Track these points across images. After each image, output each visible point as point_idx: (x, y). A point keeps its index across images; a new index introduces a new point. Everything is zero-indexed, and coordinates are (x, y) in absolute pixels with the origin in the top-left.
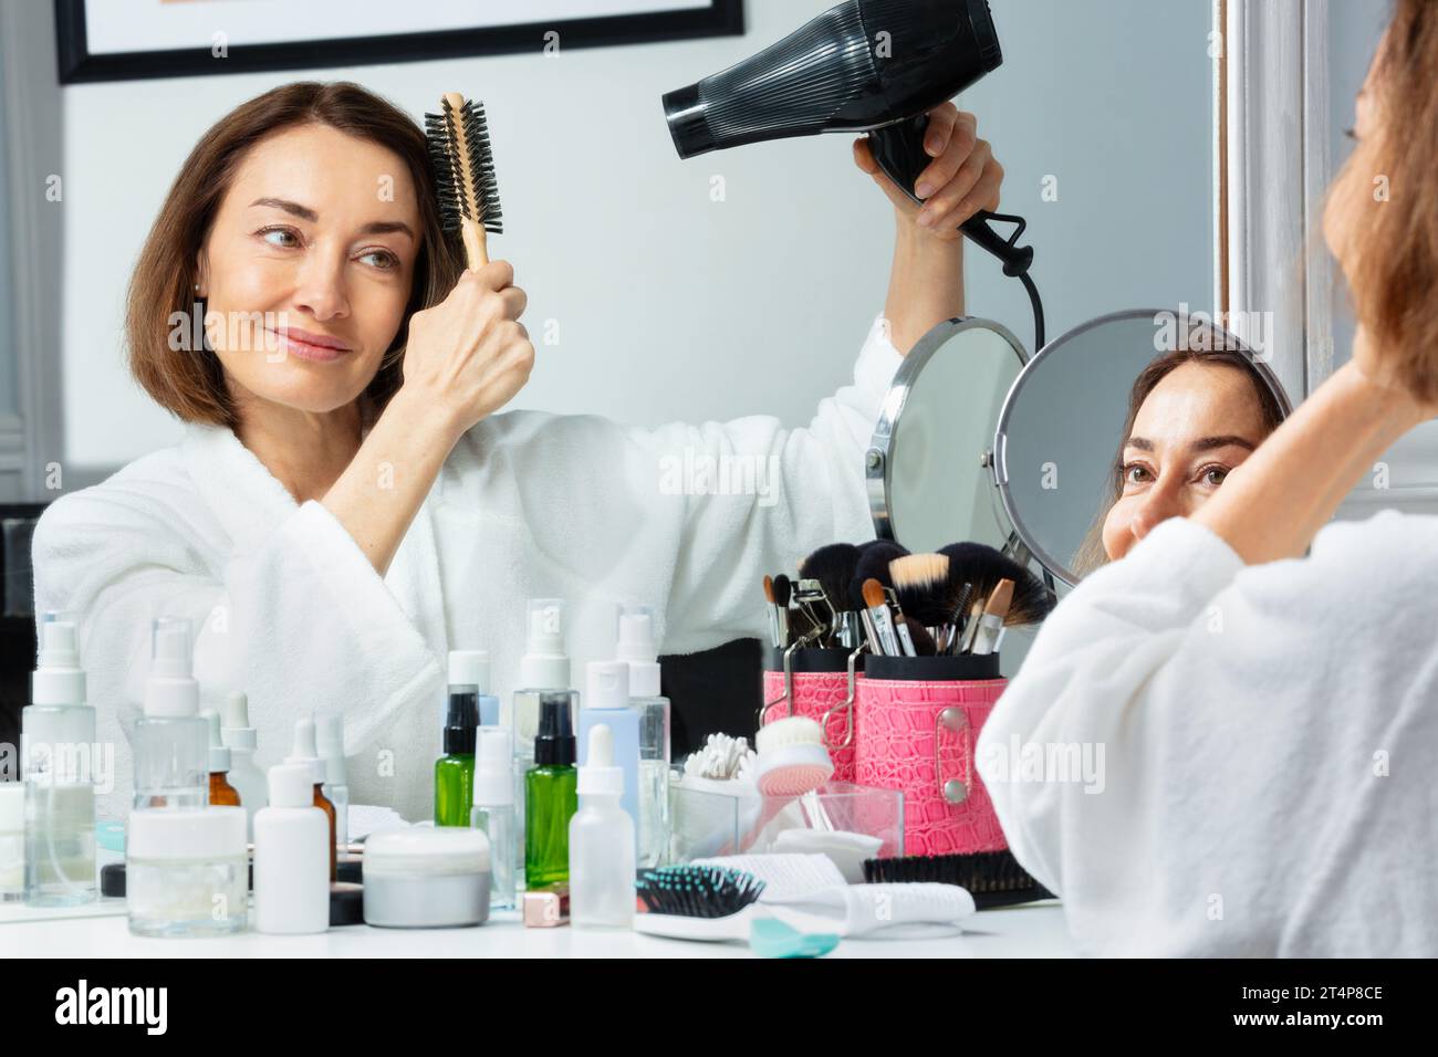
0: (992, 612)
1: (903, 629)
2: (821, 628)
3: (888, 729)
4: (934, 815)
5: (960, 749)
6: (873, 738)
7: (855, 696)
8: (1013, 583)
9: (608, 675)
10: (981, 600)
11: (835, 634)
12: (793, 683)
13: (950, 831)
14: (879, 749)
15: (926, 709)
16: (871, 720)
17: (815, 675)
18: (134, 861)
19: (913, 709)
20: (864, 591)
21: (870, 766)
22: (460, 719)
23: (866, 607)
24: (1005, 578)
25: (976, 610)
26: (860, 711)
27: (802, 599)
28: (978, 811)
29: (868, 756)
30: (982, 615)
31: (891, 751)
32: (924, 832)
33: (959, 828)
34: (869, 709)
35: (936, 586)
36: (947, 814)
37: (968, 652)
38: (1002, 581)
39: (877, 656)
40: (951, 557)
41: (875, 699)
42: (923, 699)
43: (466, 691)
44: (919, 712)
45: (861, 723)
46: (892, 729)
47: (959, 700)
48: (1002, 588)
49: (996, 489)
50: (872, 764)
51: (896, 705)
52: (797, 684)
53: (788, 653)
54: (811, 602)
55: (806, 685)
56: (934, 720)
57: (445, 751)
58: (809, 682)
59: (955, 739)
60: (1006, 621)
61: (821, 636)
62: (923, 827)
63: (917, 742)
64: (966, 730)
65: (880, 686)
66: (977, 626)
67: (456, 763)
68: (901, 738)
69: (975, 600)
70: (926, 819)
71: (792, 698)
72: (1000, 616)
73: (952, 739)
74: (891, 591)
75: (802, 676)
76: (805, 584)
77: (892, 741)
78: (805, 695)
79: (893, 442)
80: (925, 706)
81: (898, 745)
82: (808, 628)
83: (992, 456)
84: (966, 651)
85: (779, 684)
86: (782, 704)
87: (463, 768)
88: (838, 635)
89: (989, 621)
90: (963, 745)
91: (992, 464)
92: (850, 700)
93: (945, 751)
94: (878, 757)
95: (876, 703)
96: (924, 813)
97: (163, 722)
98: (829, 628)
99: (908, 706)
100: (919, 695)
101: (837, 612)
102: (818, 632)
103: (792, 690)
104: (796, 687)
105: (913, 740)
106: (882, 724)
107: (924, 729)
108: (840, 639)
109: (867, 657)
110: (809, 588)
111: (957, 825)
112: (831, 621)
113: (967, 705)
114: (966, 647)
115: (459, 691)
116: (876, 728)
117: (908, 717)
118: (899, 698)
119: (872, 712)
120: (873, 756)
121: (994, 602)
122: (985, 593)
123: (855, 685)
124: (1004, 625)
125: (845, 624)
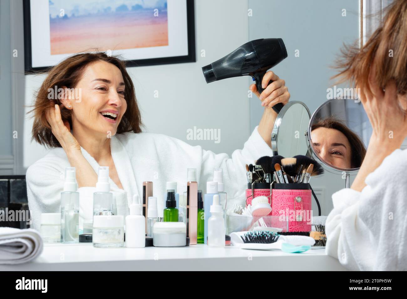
0: (308, 172)
1: (285, 176)
2: (261, 178)
3: (281, 202)
4: (293, 224)
5: (300, 207)
6: (277, 204)
7: (272, 194)
8: (313, 165)
9: (213, 185)
10: (305, 169)
11: (265, 179)
12: (254, 192)
13: (297, 229)
14: (279, 207)
15: (291, 197)
16: (277, 200)
17: (260, 190)
18: (94, 228)
19: (288, 197)
20: (275, 167)
21: (276, 212)
22: (170, 198)
23: (276, 171)
24: (311, 163)
25: (304, 172)
26: (273, 198)
27: (256, 170)
28: (305, 224)
29: (276, 209)
30: (305, 173)
31: (282, 208)
32: (291, 228)
33: (300, 228)
34: (276, 197)
35: (293, 166)
36: (297, 224)
37: (302, 182)
38: (311, 164)
39: (278, 184)
40: (297, 158)
41: (278, 194)
42: (291, 194)
43: (172, 191)
44: (290, 198)
45: (274, 201)
46: (282, 202)
47: (300, 195)
48: (311, 166)
49: (308, 141)
50: (277, 211)
51: (283, 196)
52: (255, 192)
53: (252, 184)
54: (259, 171)
55: (257, 192)
56: (293, 200)
57: (166, 207)
58: (258, 191)
59: (299, 204)
60: (311, 175)
61: (261, 180)
62: (290, 227)
63: (289, 205)
64: (302, 202)
65: (279, 191)
66: (304, 176)
67: (169, 210)
68: (285, 204)
69: (303, 169)
70: (291, 225)
71: (254, 195)
72: (310, 173)
73: (298, 205)
74: (282, 167)
75: (256, 190)
76: (257, 166)
77: (282, 205)
78: (257, 195)
79: (278, 131)
80: (291, 196)
81: (284, 206)
82: (257, 178)
83: (307, 133)
84: (301, 183)
85: (250, 192)
86: (251, 197)
87: (171, 211)
88: (265, 180)
89: (307, 174)
90: (301, 206)
91: (308, 135)
92: (271, 195)
93: (296, 208)
94: (278, 209)
95: (278, 195)
96: (291, 224)
97: (101, 193)
98: (263, 178)
99: (287, 196)
100: (289, 193)
101: (265, 173)
102: (260, 179)
103: (254, 194)
104: (255, 193)
105: (288, 205)
106: (280, 201)
107: (291, 202)
108: (266, 181)
109: (275, 184)
110: (258, 167)
111: (299, 227)
112: (263, 176)
113: (302, 196)
114: (301, 181)
115: (170, 191)
116: (278, 202)
117: (287, 199)
118: (284, 194)
119: (277, 198)
120: (277, 209)
121: (309, 170)
122: (306, 167)
123: (272, 191)
124: (311, 176)
125: (267, 177)
